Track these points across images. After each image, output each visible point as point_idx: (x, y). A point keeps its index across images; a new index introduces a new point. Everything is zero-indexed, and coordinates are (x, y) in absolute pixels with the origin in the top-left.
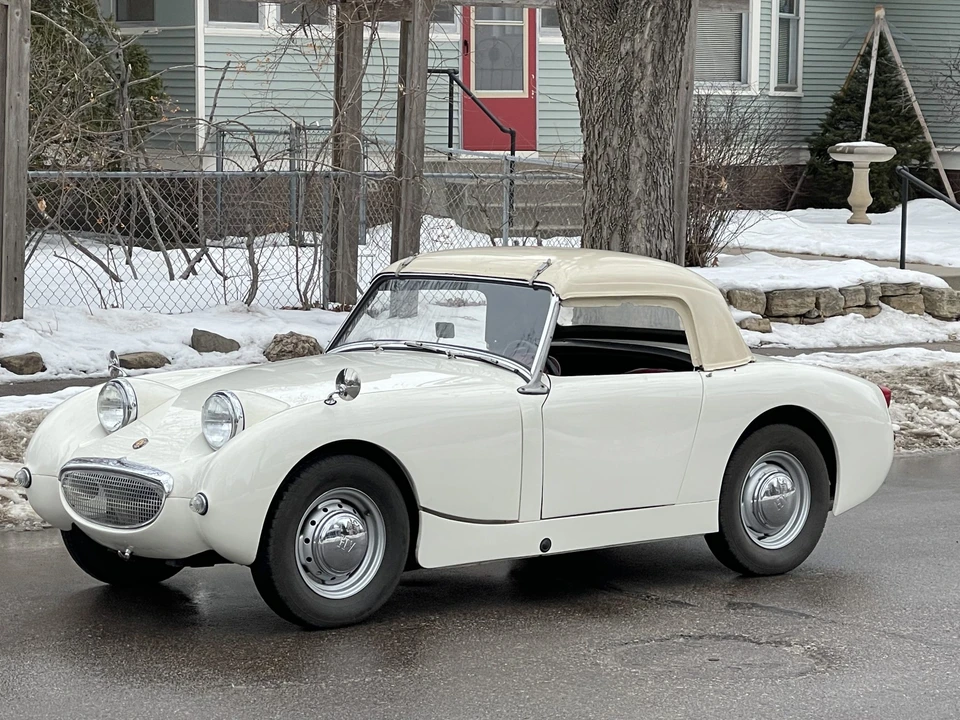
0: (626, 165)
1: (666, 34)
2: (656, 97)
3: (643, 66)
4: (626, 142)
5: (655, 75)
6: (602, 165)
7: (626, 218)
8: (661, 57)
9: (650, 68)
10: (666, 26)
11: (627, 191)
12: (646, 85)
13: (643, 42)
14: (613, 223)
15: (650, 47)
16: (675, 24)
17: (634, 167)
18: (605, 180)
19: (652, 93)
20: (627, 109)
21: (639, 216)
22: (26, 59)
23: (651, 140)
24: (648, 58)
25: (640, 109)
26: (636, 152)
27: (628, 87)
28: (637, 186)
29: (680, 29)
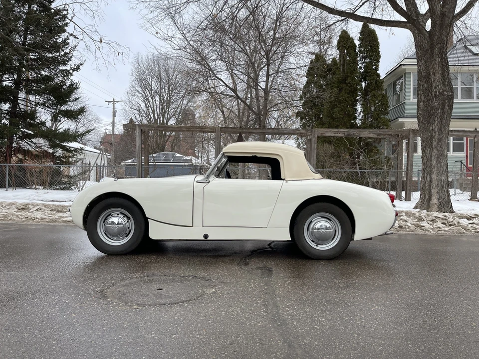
0: (431, 157)
1: (442, 124)
2: (439, 140)
3: (435, 132)
4: (431, 152)
5: (439, 134)
6: (425, 158)
7: (431, 171)
8: (441, 130)
9: (437, 133)
10: (441, 122)
11: (431, 164)
12: (436, 137)
13: (435, 126)
14: (428, 172)
15: (437, 127)
16: (445, 121)
17: (433, 158)
18: (425, 161)
19: (438, 139)
20: (431, 144)
21: (435, 170)
22: (316, 147)
23: (438, 151)
24: (437, 130)
25: (435, 143)
26: (433, 154)
27: (432, 138)
28: (434, 163)
29: (446, 122)
